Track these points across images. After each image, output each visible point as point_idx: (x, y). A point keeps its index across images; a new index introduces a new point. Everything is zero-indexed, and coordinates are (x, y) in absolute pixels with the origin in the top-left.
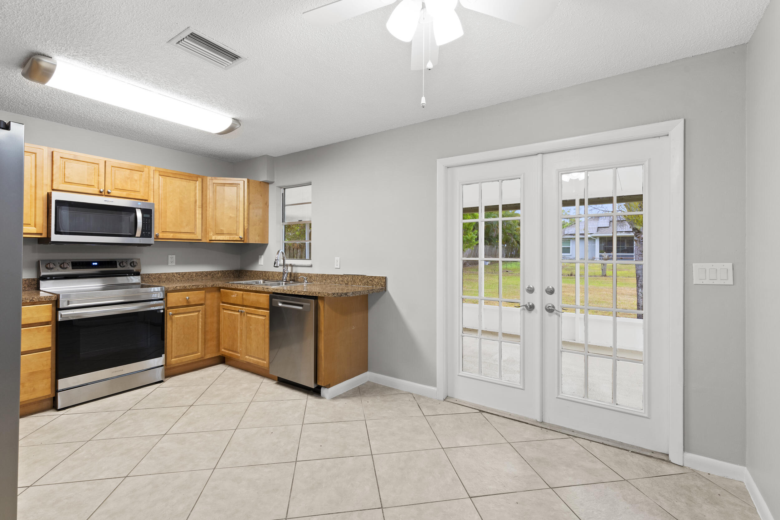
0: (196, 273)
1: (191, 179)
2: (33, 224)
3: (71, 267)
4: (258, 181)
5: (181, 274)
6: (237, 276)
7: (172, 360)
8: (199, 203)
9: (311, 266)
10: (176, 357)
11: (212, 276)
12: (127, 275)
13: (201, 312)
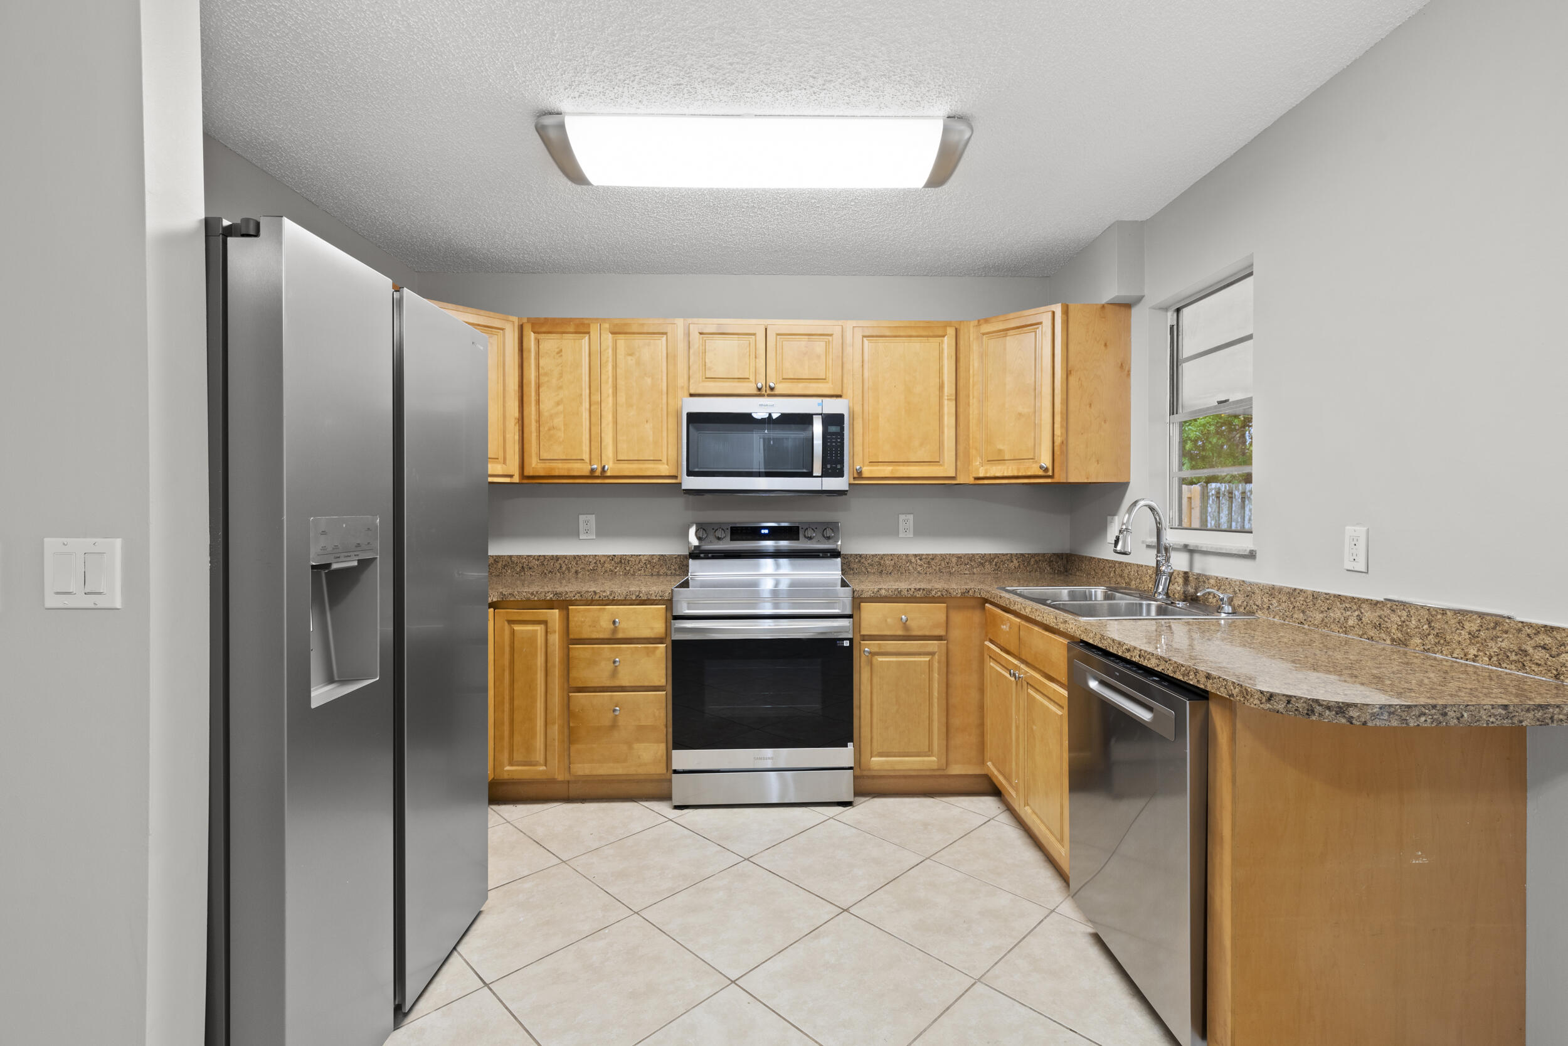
0: (959, 557)
1: (931, 334)
2: (664, 460)
3: (729, 537)
4: (1097, 305)
5: (924, 557)
6: (1062, 569)
7: (872, 759)
8: (949, 389)
9: (1252, 555)
10: (881, 755)
11: (996, 565)
12: (821, 555)
13: (936, 656)
